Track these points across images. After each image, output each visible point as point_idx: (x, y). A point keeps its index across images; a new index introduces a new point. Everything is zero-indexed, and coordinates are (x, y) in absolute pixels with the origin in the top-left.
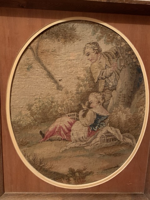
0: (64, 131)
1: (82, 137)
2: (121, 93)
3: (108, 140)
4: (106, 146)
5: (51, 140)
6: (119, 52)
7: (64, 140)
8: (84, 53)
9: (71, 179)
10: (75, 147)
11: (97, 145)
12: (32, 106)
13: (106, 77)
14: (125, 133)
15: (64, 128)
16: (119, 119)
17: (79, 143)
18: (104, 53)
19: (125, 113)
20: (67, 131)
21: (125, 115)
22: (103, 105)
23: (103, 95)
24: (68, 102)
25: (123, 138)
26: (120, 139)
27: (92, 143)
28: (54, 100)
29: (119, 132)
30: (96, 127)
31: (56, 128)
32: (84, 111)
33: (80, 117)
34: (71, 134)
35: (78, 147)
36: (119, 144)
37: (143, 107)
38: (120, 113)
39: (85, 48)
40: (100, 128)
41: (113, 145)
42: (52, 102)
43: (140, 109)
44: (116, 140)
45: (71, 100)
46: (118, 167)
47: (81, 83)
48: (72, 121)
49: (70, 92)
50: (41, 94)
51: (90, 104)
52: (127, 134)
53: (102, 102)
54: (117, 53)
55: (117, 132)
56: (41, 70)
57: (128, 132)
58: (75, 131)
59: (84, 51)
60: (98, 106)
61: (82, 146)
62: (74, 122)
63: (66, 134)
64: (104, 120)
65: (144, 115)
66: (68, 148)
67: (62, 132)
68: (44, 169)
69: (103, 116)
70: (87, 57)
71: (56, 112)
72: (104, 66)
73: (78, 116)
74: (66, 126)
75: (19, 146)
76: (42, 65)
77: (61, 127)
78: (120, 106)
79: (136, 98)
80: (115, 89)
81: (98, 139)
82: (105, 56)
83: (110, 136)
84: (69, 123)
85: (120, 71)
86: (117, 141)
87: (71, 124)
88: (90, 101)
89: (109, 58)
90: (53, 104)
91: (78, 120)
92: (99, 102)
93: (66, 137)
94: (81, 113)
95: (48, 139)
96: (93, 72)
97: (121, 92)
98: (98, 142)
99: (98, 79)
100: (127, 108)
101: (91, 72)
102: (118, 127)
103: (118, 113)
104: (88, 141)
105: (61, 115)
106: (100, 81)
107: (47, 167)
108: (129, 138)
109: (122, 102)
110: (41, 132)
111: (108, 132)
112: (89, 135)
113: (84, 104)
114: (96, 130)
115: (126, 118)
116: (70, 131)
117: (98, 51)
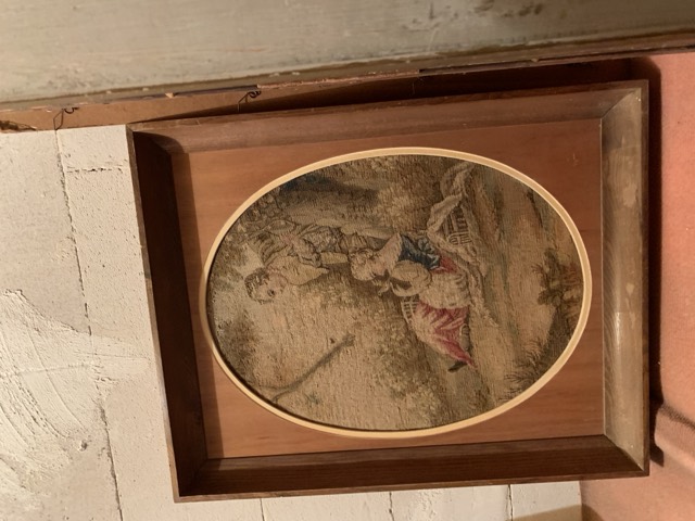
0: (445, 324)
1: (458, 283)
2: (346, 215)
3: (459, 228)
4: (477, 230)
5: (470, 348)
6: (257, 234)
7: (466, 321)
8: (270, 301)
9: (567, 296)
10: (484, 296)
11: (474, 251)
12: (394, 391)
13: (315, 252)
14: (440, 192)
15: (437, 324)
16: (406, 210)
17: (472, 288)
18: (264, 263)
19: (390, 198)
20: (446, 317)
21: (396, 199)
22: (377, 250)
23: (355, 252)
24: (377, 322)
25: (454, 193)
26: (455, 200)
27: (470, 261)
28: (377, 349)
29: (437, 206)
30: (431, 257)
31: (440, 340)
32: (395, 287)
33: (409, 293)
34: (453, 308)
35: (483, 291)
36: (470, 200)
37: (373, 163)
38: (392, 211)
39: (260, 301)
40: (433, 249)
41: (474, 213)
42: (381, 352)
43: (378, 169)
44: (461, 210)
45: (373, 316)
46: (531, 194)
47: (334, 299)
48: (420, 310)
49: (356, 319)
50: (366, 374)
51: (377, 277)
52: (443, 188)
53: (370, 253)
54: (262, 238)
55: (438, 211)
56: (316, 378)
57: (436, 185)
58: (443, 301)
59: (265, 302)
60: (382, 259)
61: (479, 282)
62: (423, 304)
63: (452, 318)
64: (411, 242)
65: (393, 157)
66: (488, 312)
67: (449, 327)
68: (542, 357)
69: (403, 245)
70: (277, 296)
71: (402, 342)
72: (291, 259)
73: (408, 298)
74: (435, 321)
75: (487, 410)
76: (306, 376)
77: (438, 331)
78: (375, 212)
79: (352, 182)
80: (338, 229)
81: (461, 250)
82: (270, 260)
83: (450, 225)
84: (426, 315)
85: (296, 224)
86: (462, 207)
87: (429, 309)
88: (371, 278)
89: (273, 252)
90: (386, 350)
91: (417, 296)
92: (372, 258)
93: (461, 319)
94: (400, 292)
95: (467, 354)
96: (307, 279)
97: (343, 216)
98: (466, 249)
99: (321, 266)
100: (380, 196)
101: (308, 284)
102: (427, 209)
103: (392, 214)
104: (466, 270)
105: (409, 331)
106: (324, 263)
107: (538, 352)
108: (452, 180)
109: (365, 210)
110: (451, 370)
111: (442, 229)
112: (451, 270)
113: (379, 288)
114: (437, 257)
115: (402, 195)
116: (444, 311)
117: (263, 274)
